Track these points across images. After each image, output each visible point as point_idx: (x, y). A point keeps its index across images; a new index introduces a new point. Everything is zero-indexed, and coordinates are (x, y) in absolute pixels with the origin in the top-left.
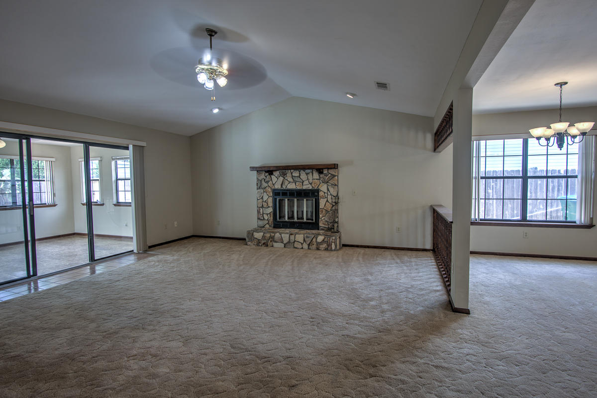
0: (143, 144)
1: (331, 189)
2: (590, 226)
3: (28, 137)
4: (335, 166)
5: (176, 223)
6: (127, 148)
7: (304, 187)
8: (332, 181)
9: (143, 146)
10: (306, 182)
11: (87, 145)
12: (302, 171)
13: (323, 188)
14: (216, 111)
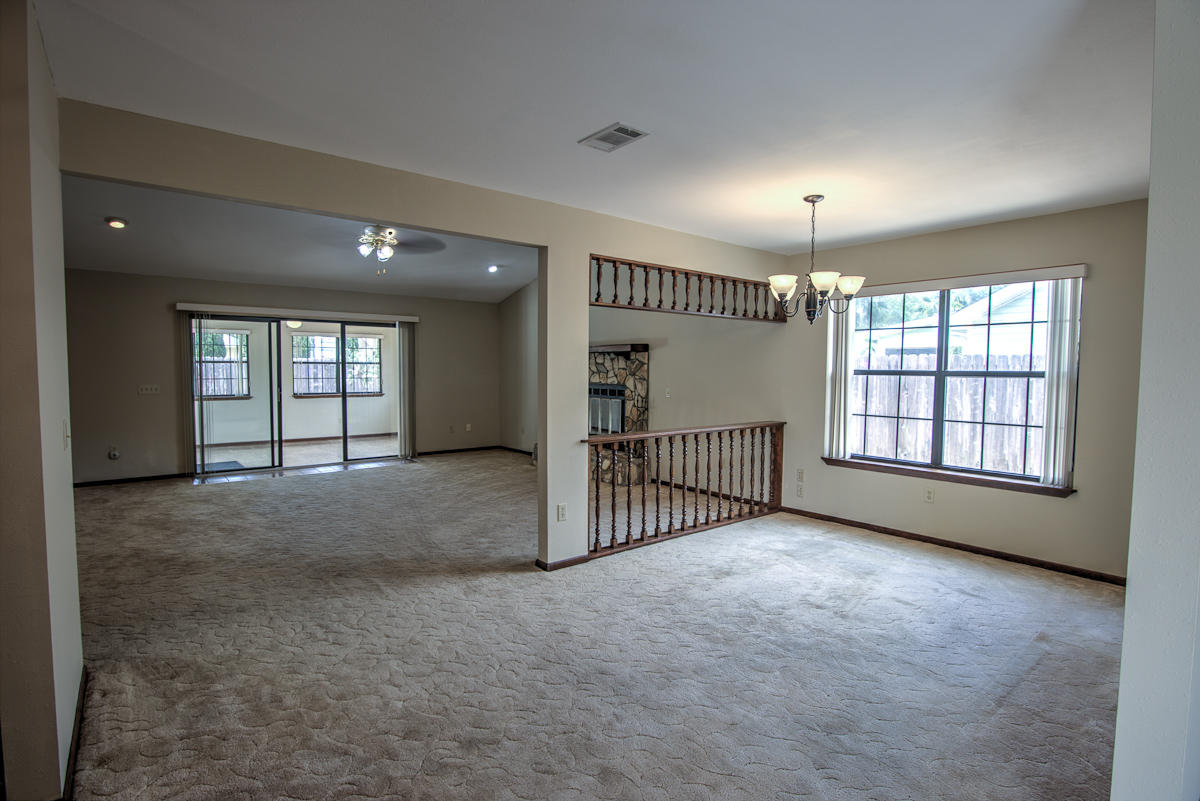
0: (415, 319)
1: (639, 386)
2: (1066, 491)
3: (278, 320)
4: (645, 348)
5: (468, 426)
6: (394, 326)
7: (609, 381)
8: (640, 372)
9: (414, 323)
10: (611, 374)
11: (344, 323)
12: (607, 356)
13: (630, 383)
14: (493, 269)
